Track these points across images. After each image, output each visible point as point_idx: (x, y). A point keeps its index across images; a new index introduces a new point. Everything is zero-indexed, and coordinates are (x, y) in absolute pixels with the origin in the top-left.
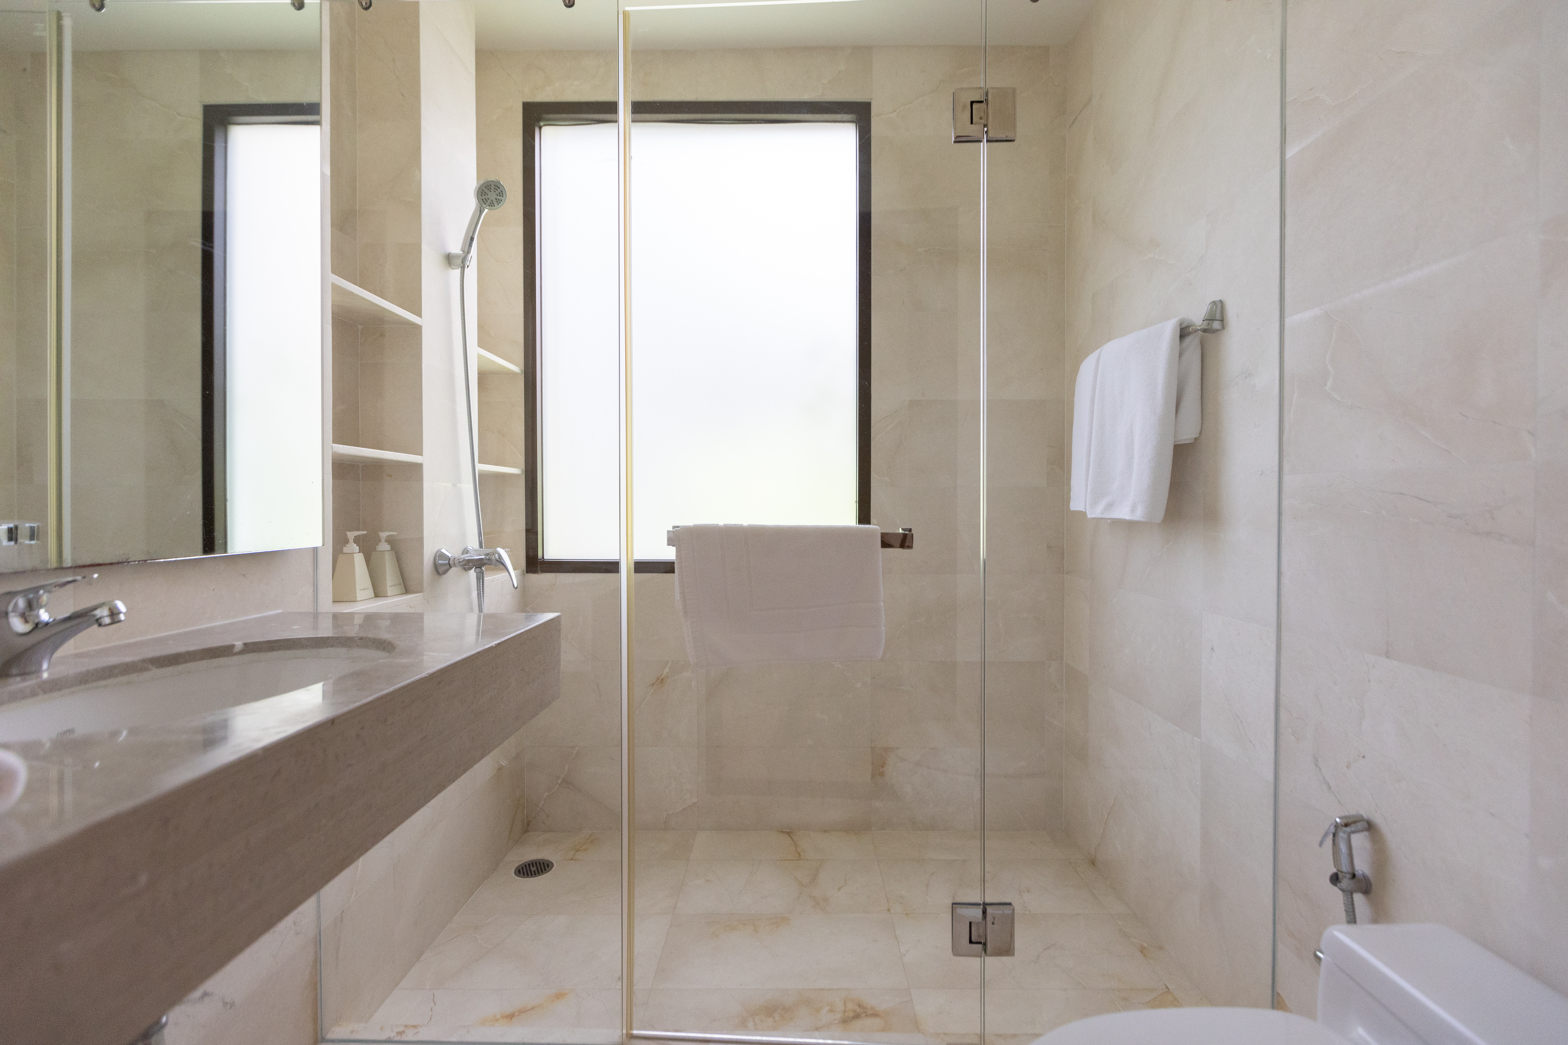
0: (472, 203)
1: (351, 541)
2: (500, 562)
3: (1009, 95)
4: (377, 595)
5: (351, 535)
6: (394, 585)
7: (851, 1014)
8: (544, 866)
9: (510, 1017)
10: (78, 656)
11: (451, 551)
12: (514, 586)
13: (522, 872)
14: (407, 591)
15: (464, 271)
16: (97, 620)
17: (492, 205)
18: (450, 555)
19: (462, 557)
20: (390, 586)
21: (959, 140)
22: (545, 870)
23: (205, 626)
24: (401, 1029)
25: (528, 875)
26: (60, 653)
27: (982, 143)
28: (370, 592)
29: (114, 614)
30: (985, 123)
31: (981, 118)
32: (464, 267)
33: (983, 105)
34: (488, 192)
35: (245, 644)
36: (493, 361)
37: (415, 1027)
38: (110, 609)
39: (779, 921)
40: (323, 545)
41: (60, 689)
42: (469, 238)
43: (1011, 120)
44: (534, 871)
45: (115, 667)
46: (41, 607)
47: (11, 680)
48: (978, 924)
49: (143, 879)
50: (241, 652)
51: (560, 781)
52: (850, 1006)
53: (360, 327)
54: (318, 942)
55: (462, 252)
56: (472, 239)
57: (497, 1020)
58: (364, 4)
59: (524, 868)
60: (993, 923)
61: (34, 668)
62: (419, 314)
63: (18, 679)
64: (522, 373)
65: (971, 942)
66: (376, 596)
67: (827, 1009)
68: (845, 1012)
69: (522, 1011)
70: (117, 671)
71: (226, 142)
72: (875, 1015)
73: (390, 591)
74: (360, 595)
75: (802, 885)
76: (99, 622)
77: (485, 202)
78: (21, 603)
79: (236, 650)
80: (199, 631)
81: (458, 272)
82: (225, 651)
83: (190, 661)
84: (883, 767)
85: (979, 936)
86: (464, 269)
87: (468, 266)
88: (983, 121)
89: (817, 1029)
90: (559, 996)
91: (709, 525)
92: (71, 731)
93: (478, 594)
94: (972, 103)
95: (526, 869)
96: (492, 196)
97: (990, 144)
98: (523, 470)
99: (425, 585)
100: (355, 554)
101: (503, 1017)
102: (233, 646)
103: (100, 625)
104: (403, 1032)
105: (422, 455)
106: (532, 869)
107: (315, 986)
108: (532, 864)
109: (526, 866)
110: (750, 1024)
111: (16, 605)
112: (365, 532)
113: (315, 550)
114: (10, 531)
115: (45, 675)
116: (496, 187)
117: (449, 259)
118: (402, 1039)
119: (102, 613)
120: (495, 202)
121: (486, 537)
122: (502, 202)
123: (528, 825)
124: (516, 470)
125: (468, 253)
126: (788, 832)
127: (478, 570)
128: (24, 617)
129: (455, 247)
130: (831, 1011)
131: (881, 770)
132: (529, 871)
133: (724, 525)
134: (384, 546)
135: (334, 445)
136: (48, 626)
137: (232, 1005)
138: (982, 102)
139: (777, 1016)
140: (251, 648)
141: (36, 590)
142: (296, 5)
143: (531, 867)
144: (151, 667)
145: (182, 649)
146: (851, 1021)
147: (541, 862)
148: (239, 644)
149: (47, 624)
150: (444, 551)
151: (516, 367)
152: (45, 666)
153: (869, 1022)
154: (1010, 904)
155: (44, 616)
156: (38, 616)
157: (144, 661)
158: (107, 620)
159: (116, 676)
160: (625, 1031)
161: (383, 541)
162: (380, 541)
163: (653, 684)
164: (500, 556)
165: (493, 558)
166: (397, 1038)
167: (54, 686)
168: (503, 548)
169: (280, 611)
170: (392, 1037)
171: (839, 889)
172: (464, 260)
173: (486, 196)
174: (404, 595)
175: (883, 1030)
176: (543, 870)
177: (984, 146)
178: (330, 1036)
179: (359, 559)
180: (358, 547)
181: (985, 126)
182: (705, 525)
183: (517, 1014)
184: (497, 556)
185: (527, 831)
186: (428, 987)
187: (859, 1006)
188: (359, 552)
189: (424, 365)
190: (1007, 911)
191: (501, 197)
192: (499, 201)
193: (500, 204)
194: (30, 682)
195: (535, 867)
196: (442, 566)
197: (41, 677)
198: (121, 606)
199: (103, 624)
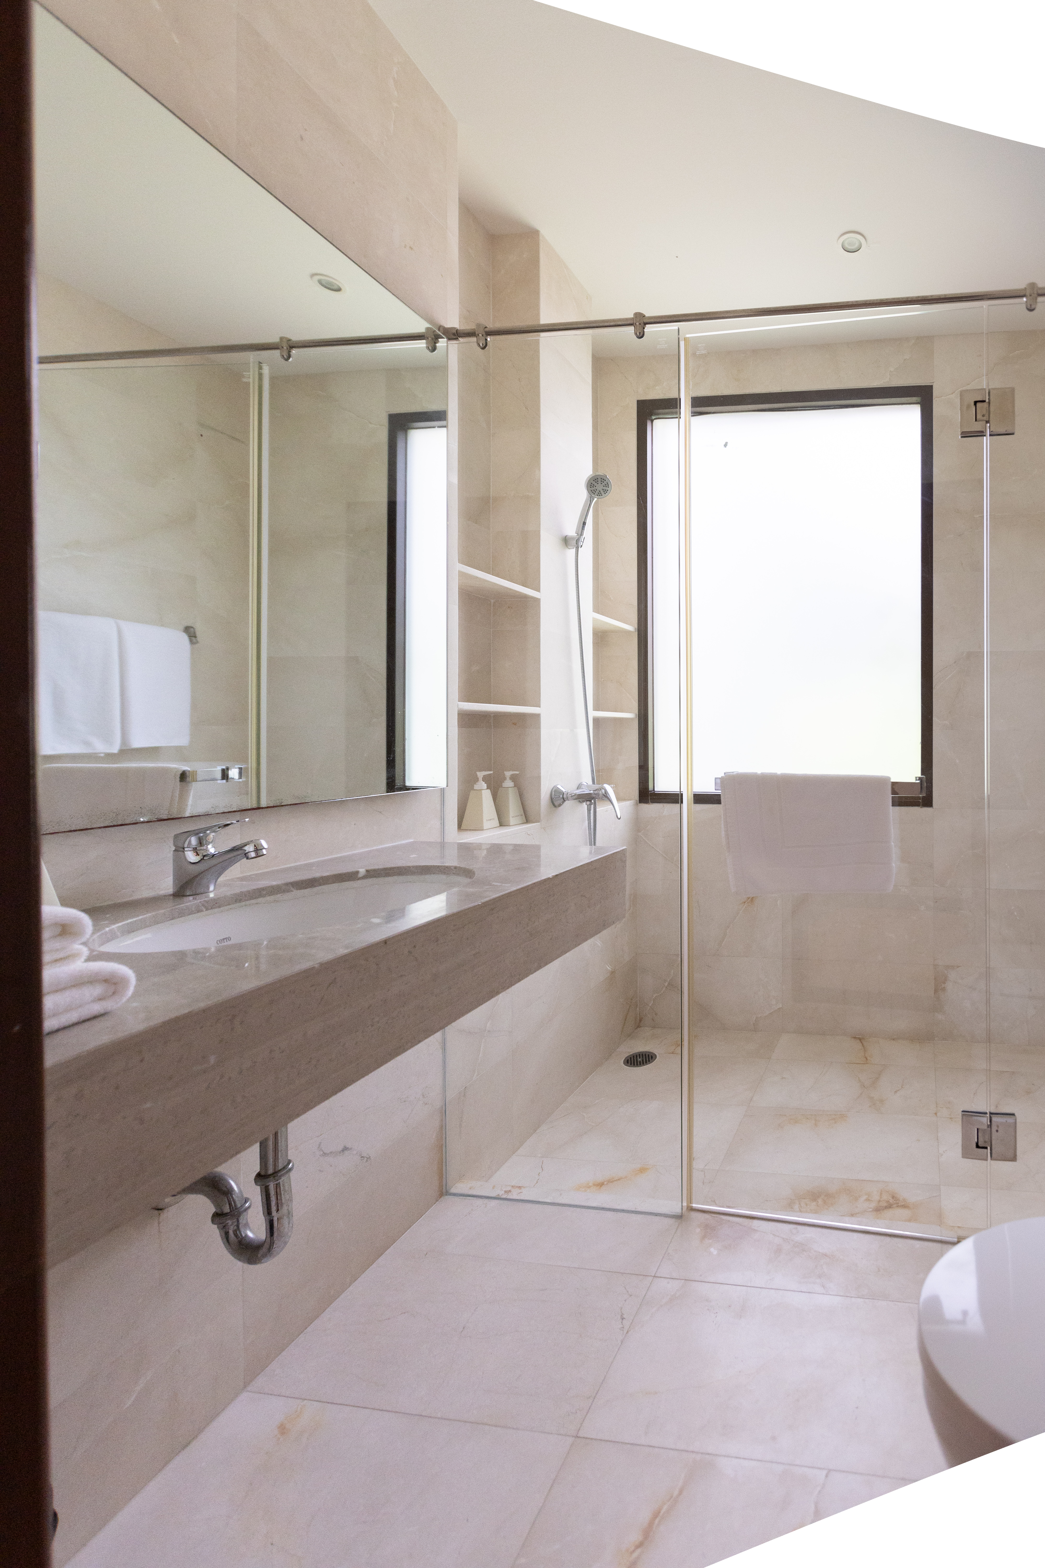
0: (584, 494)
1: (481, 779)
2: (606, 796)
3: (1008, 395)
4: (501, 824)
5: (481, 775)
6: (517, 816)
7: (885, 1204)
8: (649, 1058)
9: (601, 1185)
10: (242, 879)
11: (567, 787)
12: (617, 816)
13: (629, 1062)
14: (527, 820)
15: (578, 550)
16: (245, 854)
17: (599, 494)
18: (564, 790)
19: (575, 792)
20: (512, 817)
21: (965, 435)
22: (649, 1061)
23: (348, 853)
24: (509, 1188)
25: (634, 1065)
26: (222, 879)
27: (985, 437)
28: (496, 822)
29: (258, 850)
30: (988, 420)
31: (983, 416)
32: (578, 547)
33: (985, 405)
34: (596, 484)
35: (367, 871)
36: (607, 623)
37: (520, 1187)
38: (255, 846)
39: (838, 1117)
40: (447, 786)
41: (219, 907)
42: (582, 523)
43: (1009, 415)
44: (640, 1062)
45: (263, 889)
46: (209, 843)
47: (186, 899)
48: (984, 1131)
49: (212, 1059)
50: (364, 877)
51: (666, 984)
52: (885, 1197)
53: (492, 601)
54: (443, 1111)
55: (576, 535)
56: (584, 523)
57: (589, 1187)
58: (481, 345)
59: (632, 1059)
60: (997, 1131)
61: (202, 891)
62: (538, 589)
63: (191, 898)
64: (636, 631)
65: (978, 1146)
66: (500, 826)
67: (865, 1197)
68: (879, 1201)
69: (611, 1181)
70: (264, 893)
71: (406, 443)
72: (905, 1206)
73: (512, 821)
74: (486, 825)
75: (864, 1087)
76: (246, 855)
77: (594, 492)
78: (194, 841)
79: (360, 875)
80: (341, 857)
81: (573, 551)
82: (351, 876)
83: (324, 884)
84: (944, 983)
85: (985, 1142)
86: (578, 549)
87: (581, 546)
88: (986, 418)
89: (852, 1215)
90: (642, 1170)
91: (750, 773)
92: (229, 939)
93: (588, 823)
94: (976, 403)
95: (634, 1059)
96: (600, 487)
97: (992, 437)
98: (636, 715)
99: (542, 815)
100: (483, 791)
101: (594, 1185)
102: (357, 872)
103: (248, 858)
104: (510, 1191)
105: (540, 707)
106: (639, 1060)
107: (441, 1147)
108: (639, 1055)
109: (634, 1056)
110: (796, 1207)
111: (190, 842)
112: (492, 772)
113: (442, 790)
114: (223, 770)
115: (212, 895)
116: (602, 480)
117: (566, 541)
118: (508, 1197)
119: (250, 848)
120: (602, 491)
121: (600, 774)
122: (608, 492)
123: (640, 1021)
124: (630, 715)
125: (581, 535)
126: (860, 1039)
127: (588, 803)
128: (195, 850)
129: (571, 531)
130: (867, 1200)
131: (943, 986)
132: (635, 1061)
133: (762, 773)
134: (508, 783)
135: (459, 703)
136: (214, 857)
137: (369, 1158)
138: (984, 401)
139: (820, 1201)
140: (372, 874)
141: (204, 830)
142: (430, 348)
143: (638, 1057)
144: (292, 889)
145: (318, 875)
146: (883, 1210)
147: (647, 1054)
148: (362, 871)
149: (213, 855)
150: (559, 787)
151: (631, 627)
152: (212, 888)
153: (899, 1212)
154: (1013, 1115)
155: (212, 850)
156: (207, 850)
157: (287, 884)
158: (253, 855)
159: (264, 896)
160: (685, 1204)
161: (508, 779)
162: (505, 779)
163: (745, 902)
164: (606, 792)
165: (600, 793)
166: (504, 1196)
167: (216, 904)
168: (609, 784)
169: (411, 841)
170: (500, 1195)
171: (896, 1092)
172: (578, 541)
173: (595, 488)
174: (523, 825)
175: (910, 1220)
176: (648, 1062)
177: (986, 440)
178: (453, 1190)
179: (487, 796)
180: (486, 785)
181: (987, 422)
182: (745, 773)
183: (605, 1183)
184: (603, 791)
185: (639, 1026)
186: (540, 1155)
187: (893, 1197)
188: (487, 789)
189: (542, 631)
190: (1010, 1120)
191: (607, 488)
192: (606, 491)
193: (607, 494)
194: (199, 900)
195: (641, 1058)
196: (557, 799)
197: (208, 896)
198: (264, 843)
199: (250, 857)
